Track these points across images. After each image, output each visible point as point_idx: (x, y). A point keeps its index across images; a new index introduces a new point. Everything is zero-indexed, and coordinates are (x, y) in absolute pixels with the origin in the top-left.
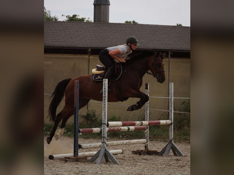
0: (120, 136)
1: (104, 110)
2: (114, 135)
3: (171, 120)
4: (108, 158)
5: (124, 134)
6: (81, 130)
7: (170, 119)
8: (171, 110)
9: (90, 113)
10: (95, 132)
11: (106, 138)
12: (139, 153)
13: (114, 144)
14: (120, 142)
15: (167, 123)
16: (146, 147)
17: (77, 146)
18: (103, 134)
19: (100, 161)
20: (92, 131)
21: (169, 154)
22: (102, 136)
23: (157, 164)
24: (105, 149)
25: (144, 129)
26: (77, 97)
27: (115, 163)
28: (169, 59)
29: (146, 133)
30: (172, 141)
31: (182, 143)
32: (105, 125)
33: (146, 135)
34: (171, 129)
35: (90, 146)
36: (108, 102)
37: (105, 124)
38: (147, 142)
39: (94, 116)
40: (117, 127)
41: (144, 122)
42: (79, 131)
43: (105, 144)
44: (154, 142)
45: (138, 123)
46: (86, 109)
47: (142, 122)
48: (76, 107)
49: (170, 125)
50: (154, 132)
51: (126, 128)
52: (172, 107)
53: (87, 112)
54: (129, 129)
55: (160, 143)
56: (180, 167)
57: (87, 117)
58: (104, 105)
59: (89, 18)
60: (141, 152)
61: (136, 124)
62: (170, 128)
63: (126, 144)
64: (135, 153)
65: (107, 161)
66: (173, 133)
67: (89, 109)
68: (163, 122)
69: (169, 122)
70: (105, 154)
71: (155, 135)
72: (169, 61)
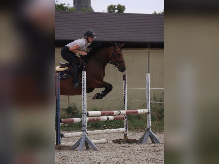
0: (101, 127)
1: (84, 101)
2: (96, 126)
3: (149, 109)
4: (89, 145)
5: (105, 126)
6: (63, 120)
7: (147, 108)
8: (148, 100)
9: (71, 106)
10: (76, 122)
11: (86, 127)
12: (119, 141)
13: (94, 133)
14: (100, 131)
15: (144, 112)
16: (125, 136)
17: (59, 134)
18: (83, 123)
19: (81, 149)
20: (73, 121)
21: (148, 142)
22: (83, 125)
23: (134, 150)
24: (85, 137)
25: (123, 119)
26: (59, 89)
27: (95, 149)
28: (148, 50)
29: (125, 122)
30: (149, 129)
31: (162, 133)
32: (85, 115)
33: (125, 124)
34: (149, 118)
35: (72, 135)
36: (87, 93)
37: (85, 113)
38: (126, 131)
39: (76, 109)
40: (97, 117)
41: (122, 111)
42: (61, 121)
43: (85, 132)
44: (134, 132)
45: (116, 112)
46: (67, 102)
47: (120, 111)
48: (58, 99)
49: (147, 114)
50: (135, 123)
51: (105, 118)
52: (148, 96)
53: (68, 105)
54: (108, 119)
55: (140, 133)
56: (155, 152)
57: (68, 109)
58: (84, 96)
59: (68, 4)
60: (121, 141)
61: (115, 113)
62: (147, 117)
63: (106, 133)
64: (114, 142)
65: (88, 148)
66: (150, 121)
67: (70, 102)
68: (140, 111)
69: (146, 111)
70: (86, 141)
71: (136, 126)
72: (149, 52)
